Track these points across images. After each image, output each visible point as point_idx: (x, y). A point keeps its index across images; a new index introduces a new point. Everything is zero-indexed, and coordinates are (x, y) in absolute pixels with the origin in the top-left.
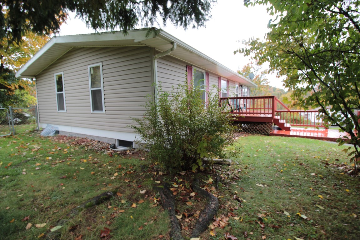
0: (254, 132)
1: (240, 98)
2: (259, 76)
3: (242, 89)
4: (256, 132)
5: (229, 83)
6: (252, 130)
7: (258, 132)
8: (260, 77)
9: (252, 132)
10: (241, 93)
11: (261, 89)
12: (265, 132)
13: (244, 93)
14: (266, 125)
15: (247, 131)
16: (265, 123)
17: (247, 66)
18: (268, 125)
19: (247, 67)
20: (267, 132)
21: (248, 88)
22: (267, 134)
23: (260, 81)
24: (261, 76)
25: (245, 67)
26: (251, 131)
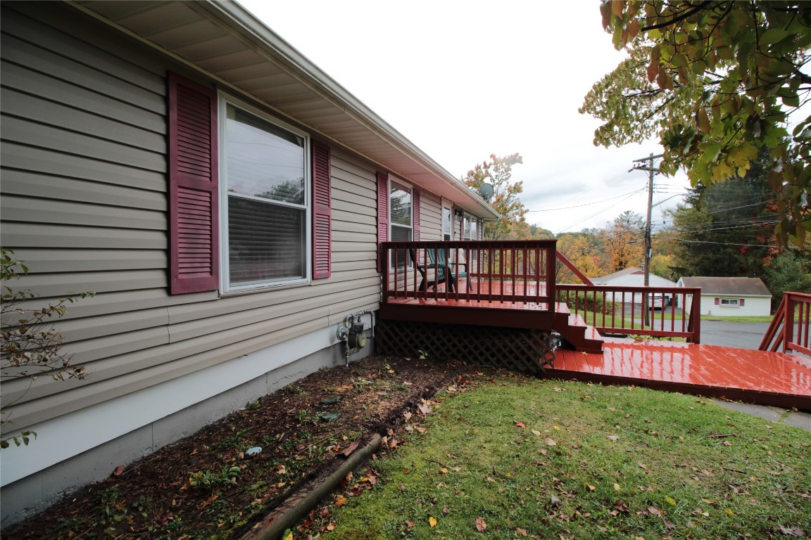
0: (493, 360)
1: (457, 245)
2: (502, 196)
3: (461, 222)
4: (498, 361)
5: (421, 199)
6: (487, 354)
7: (505, 362)
8: (506, 197)
9: (487, 360)
10: (458, 232)
11: (509, 226)
12: (529, 365)
13: (468, 231)
14: (530, 337)
15: (470, 358)
16: (527, 331)
17: (475, 172)
18: (537, 337)
19: (477, 176)
20: (535, 365)
21: (478, 222)
22: (533, 369)
23: (505, 209)
24: (509, 196)
25: (471, 173)
26: (482, 359)
